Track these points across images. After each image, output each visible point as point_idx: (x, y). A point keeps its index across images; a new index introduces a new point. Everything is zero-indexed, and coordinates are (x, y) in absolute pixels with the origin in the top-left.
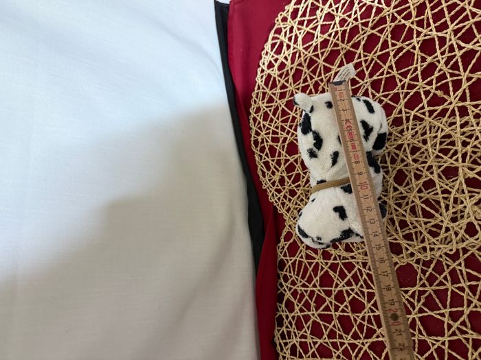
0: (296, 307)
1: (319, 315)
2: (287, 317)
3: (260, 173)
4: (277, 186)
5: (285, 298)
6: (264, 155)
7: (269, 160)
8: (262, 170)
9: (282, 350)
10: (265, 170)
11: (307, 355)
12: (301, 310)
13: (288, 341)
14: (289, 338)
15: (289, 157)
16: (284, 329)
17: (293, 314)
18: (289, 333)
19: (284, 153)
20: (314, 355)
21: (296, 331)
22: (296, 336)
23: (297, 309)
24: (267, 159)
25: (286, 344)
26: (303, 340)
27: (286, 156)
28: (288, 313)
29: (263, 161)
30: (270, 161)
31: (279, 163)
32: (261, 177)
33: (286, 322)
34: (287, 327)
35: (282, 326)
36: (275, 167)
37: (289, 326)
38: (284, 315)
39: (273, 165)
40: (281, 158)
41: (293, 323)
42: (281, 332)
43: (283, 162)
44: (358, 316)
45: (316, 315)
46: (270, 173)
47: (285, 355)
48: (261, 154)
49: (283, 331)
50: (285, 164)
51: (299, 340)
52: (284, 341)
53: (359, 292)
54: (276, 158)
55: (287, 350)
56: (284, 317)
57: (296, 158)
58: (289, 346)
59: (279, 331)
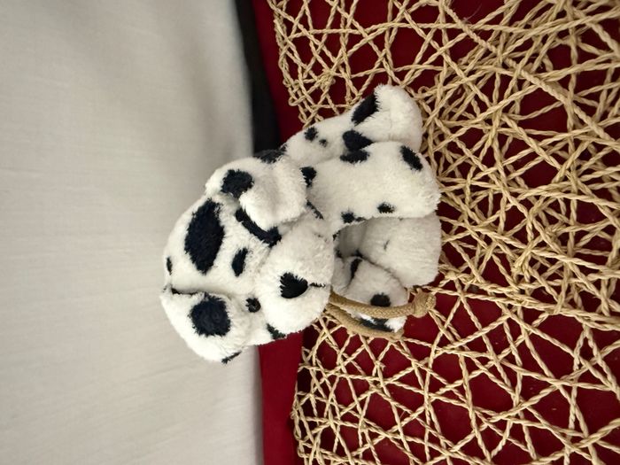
0: (339, 360)
1: (390, 387)
2: (319, 376)
3: (284, 67)
4: (325, 102)
5: (319, 341)
6: (296, 22)
7: (310, 34)
8: (289, 60)
9: (304, 434)
10: (297, 59)
11: (355, 453)
12: (351, 369)
13: (317, 420)
14: (321, 415)
15: (360, 30)
16: (312, 397)
17: (332, 373)
18: (321, 406)
19: (349, 17)
20: (367, 456)
21: (335, 404)
22: (334, 414)
23: (341, 365)
24: (304, 32)
25: (313, 425)
26: (349, 425)
27: (353, 27)
28: (321, 369)
29: (293, 35)
30: (311, 38)
31: (333, 43)
32: (287, 76)
33: (316, 384)
34: (317, 393)
35: (308, 390)
36: (322, 54)
37: (321, 392)
38: (313, 370)
39: (317, 47)
40: (341, 31)
41: (332, 389)
42: (304, 400)
43: (344, 41)
44: (486, 416)
45: (382, 385)
46: (308, 68)
47: (309, 446)
48: (290, 18)
49: (309, 401)
50: (349, 47)
51: (340, 423)
52: (310, 419)
53: (500, 370)
54: (327, 31)
55: (315, 436)
56: (313, 374)
57: (380, 32)
58: (320, 430)
59: (300, 398)
